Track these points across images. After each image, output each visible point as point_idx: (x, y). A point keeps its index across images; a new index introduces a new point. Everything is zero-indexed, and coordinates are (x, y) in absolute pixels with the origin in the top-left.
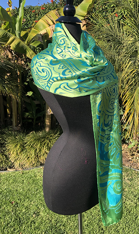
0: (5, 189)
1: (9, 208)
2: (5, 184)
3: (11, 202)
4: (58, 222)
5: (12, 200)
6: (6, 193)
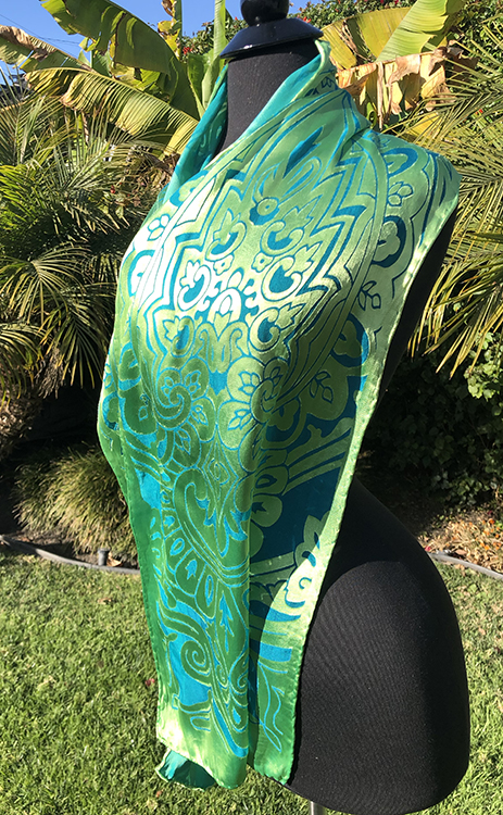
0: (133, 633)
1: (133, 700)
2: (134, 617)
3: (143, 682)
5: (147, 674)
6: (134, 648)
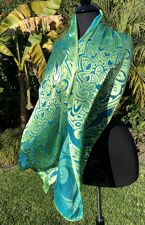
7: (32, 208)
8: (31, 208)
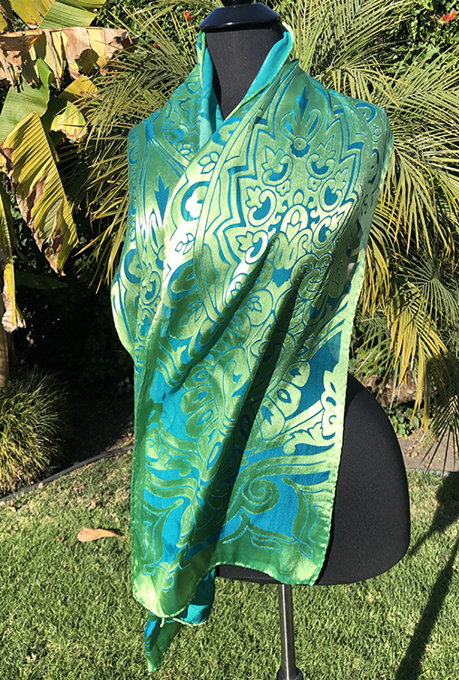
4: (115, 655)
7: (48, 645)
8: (43, 645)
